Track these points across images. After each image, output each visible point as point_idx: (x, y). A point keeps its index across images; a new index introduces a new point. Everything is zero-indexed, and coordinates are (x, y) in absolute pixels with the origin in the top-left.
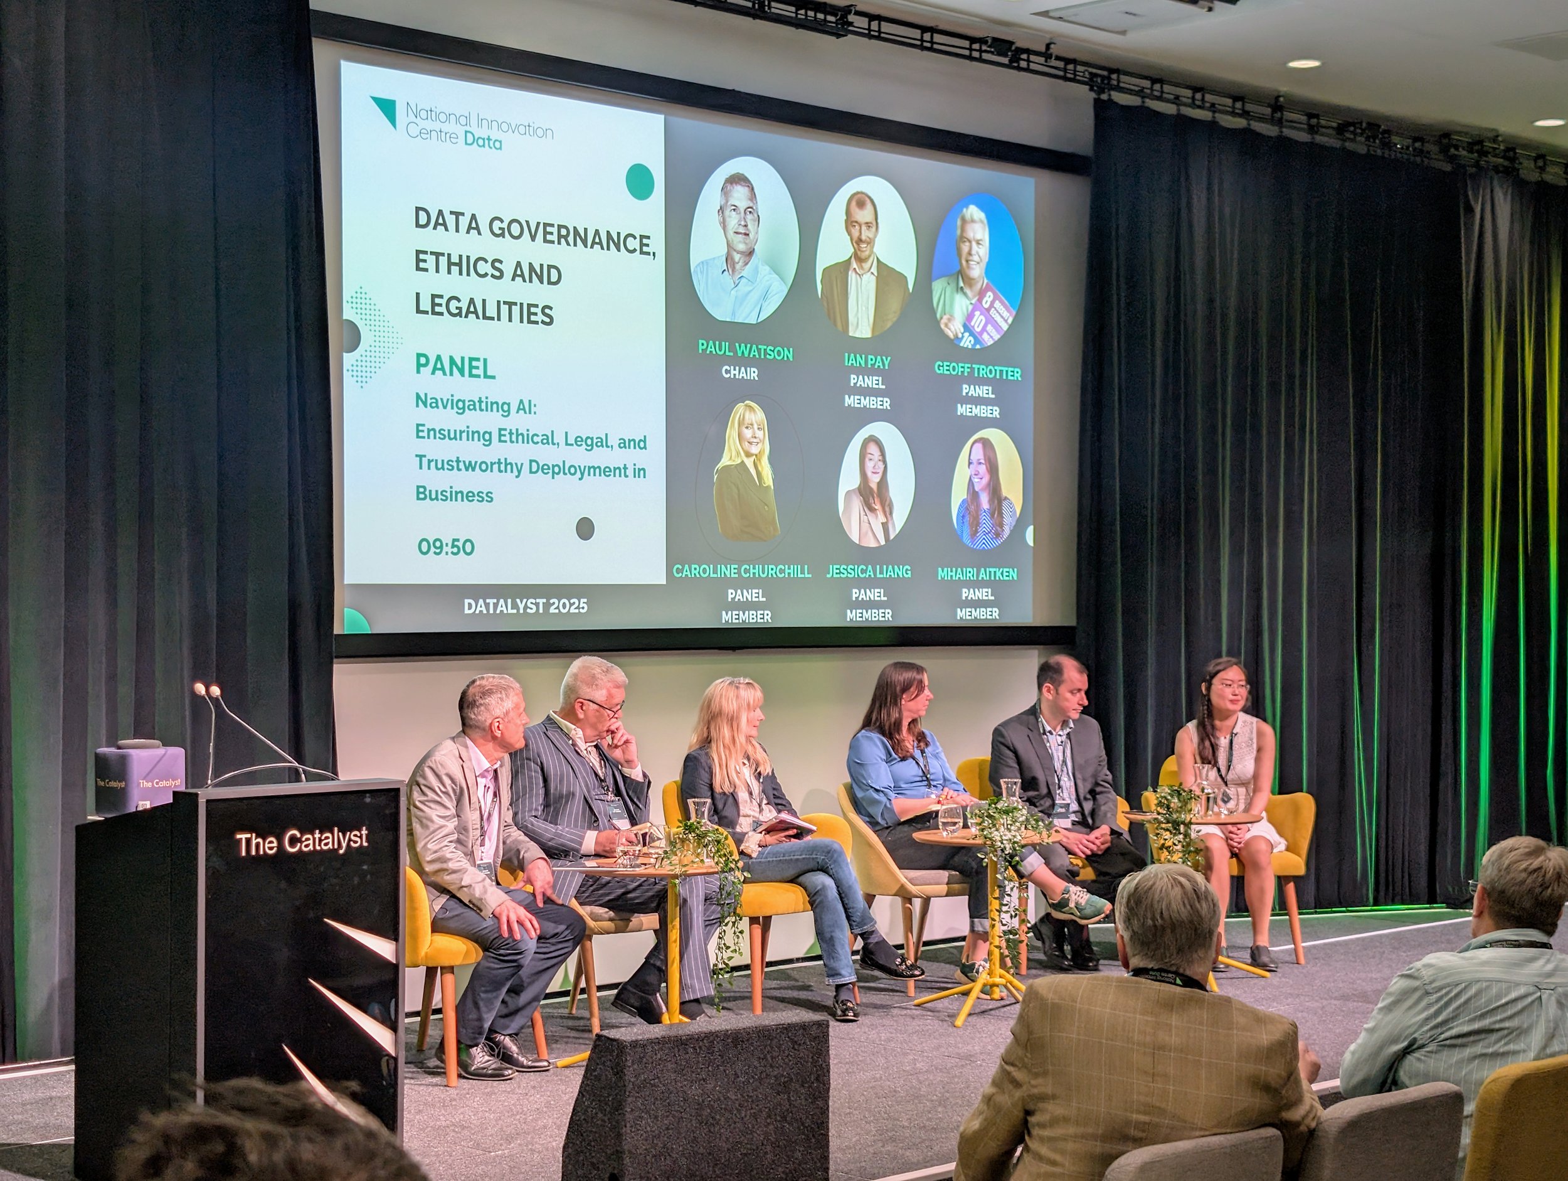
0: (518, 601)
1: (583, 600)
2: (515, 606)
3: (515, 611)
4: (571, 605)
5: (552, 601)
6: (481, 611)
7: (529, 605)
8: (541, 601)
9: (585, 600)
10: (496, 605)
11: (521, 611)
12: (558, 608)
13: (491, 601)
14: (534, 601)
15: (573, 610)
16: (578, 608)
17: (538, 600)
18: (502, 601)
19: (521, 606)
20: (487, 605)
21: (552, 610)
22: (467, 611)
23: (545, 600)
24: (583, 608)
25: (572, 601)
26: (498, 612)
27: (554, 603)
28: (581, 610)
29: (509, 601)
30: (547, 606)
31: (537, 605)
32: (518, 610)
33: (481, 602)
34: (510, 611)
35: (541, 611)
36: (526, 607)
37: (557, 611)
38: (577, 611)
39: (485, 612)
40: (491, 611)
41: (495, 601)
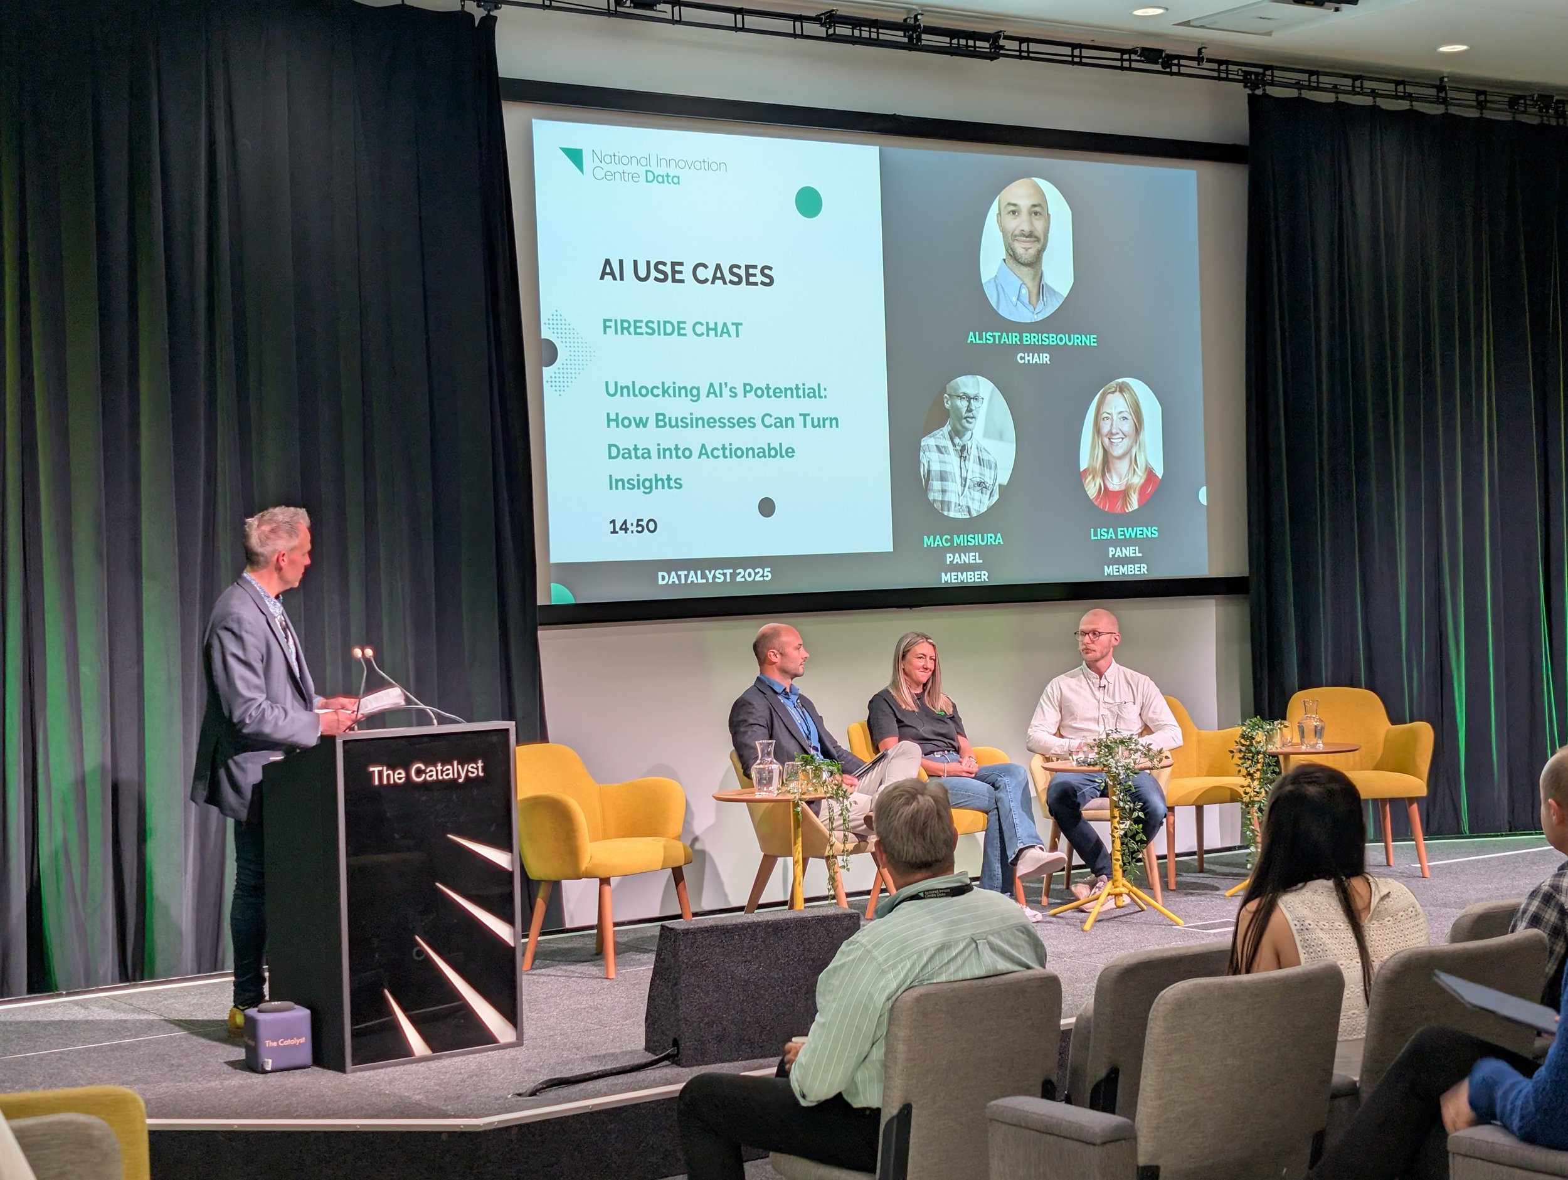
0: (707, 572)
1: (766, 570)
2: (704, 576)
3: (704, 581)
4: (756, 574)
5: (738, 571)
6: (673, 582)
7: (717, 575)
8: (728, 572)
9: (769, 569)
10: (687, 577)
11: (710, 581)
12: (744, 577)
13: (683, 573)
14: (721, 572)
15: (758, 578)
16: (763, 576)
17: (725, 571)
18: (692, 573)
19: (710, 577)
20: (679, 577)
21: (739, 579)
22: (661, 582)
23: (731, 571)
24: (767, 576)
25: (757, 571)
26: (689, 582)
27: (740, 573)
28: (765, 578)
29: (699, 572)
30: (734, 575)
31: (724, 575)
32: (707, 579)
33: (673, 574)
34: (700, 581)
35: (728, 580)
36: (714, 577)
37: (743, 580)
38: (761, 579)
39: (677, 582)
40: (683, 581)
41: (686, 572)
